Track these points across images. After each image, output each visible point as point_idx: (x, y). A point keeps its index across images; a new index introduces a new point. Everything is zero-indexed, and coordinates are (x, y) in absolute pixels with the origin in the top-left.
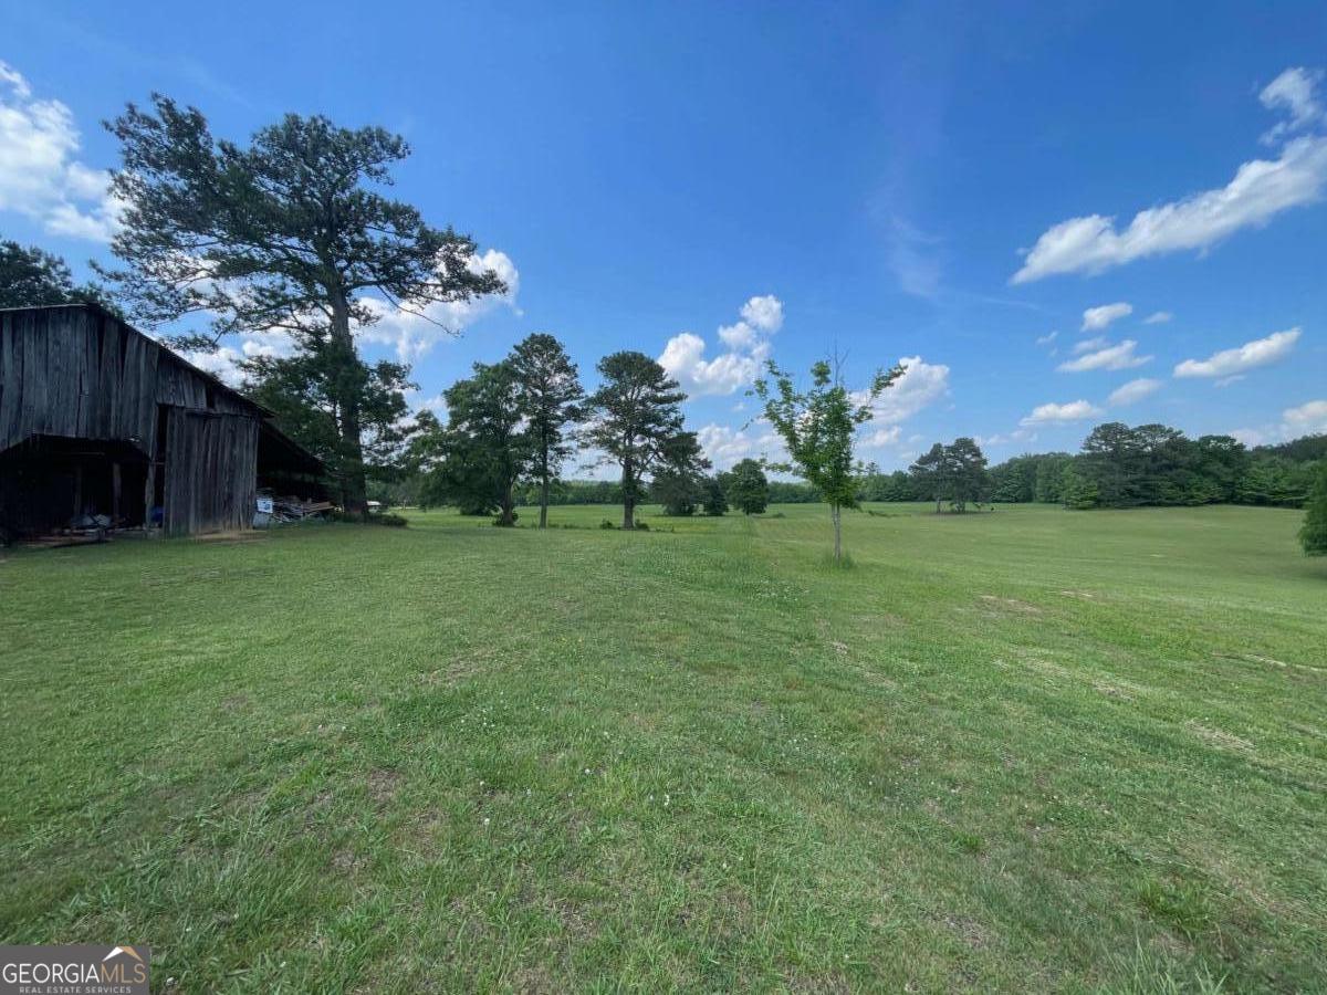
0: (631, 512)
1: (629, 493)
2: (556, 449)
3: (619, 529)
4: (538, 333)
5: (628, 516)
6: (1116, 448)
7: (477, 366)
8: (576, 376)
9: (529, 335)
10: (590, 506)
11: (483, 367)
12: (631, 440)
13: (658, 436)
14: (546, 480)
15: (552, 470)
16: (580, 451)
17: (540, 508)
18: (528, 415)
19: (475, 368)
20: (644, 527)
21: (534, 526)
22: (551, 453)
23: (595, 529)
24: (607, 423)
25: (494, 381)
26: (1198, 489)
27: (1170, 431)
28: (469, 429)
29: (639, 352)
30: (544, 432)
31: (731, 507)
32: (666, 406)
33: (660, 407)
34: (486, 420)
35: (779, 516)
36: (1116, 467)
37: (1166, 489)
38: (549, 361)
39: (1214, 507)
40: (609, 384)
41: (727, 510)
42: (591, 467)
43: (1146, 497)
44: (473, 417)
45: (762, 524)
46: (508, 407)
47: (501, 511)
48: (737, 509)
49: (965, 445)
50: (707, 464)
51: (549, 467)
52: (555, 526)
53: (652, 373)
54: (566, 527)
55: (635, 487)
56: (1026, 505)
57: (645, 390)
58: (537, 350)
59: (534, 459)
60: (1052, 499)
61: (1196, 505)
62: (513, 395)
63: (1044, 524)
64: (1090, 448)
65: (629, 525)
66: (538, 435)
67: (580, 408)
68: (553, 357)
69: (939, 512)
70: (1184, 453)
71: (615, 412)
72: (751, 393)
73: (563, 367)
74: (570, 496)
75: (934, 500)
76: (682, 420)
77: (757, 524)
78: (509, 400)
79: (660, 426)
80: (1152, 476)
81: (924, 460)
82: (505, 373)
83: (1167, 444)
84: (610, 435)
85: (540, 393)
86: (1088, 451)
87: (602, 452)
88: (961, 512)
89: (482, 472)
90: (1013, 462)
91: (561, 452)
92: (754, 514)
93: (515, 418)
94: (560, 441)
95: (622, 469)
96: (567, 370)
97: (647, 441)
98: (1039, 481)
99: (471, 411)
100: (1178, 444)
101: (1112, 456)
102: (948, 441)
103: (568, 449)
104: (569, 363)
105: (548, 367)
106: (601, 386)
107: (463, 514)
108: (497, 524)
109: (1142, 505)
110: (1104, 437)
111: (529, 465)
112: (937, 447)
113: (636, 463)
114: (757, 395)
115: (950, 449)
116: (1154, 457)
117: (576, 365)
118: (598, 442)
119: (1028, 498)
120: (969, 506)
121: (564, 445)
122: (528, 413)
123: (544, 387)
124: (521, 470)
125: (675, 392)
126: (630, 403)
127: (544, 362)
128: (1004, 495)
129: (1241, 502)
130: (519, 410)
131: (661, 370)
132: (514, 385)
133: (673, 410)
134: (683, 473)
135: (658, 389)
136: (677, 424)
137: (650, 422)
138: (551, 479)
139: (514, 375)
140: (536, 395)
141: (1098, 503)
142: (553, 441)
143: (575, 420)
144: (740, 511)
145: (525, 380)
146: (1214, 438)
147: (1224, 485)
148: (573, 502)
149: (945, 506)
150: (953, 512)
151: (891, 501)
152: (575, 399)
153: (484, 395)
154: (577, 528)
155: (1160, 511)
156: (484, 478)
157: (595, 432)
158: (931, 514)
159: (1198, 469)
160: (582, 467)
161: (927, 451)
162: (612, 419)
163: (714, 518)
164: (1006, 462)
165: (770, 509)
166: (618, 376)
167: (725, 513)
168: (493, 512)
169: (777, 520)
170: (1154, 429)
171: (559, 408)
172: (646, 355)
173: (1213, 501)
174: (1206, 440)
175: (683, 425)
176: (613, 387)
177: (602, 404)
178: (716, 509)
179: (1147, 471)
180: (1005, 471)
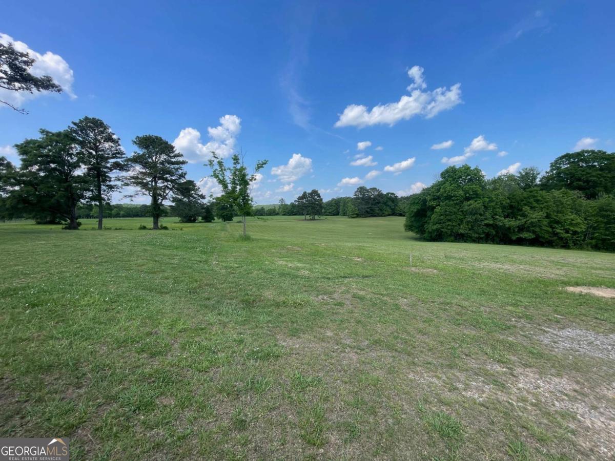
0: (157, 220)
1: (156, 211)
2: (108, 186)
3: (150, 229)
4: (91, 117)
5: (156, 223)
6: (364, 195)
7: (43, 132)
8: (119, 145)
9: (84, 117)
10: (135, 218)
11: (48, 132)
12: (156, 183)
13: (172, 181)
14: (100, 203)
15: (106, 198)
16: (124, 187)
17: (98, 220)
18: (85, 165)
19: (42, 133)
20: (166, 228)
21: (93, 229)
22: (103, 187)
23: (136, 229)
24: (141, 173)
25: (57, 142)
26: (385, 211)
27: (379, 190)
28: (39, 170)
29: (159, 136)
30: (98, 176)
31: (216, 218)
32: (177, 166)
33: (172, 166)
34: (53, 166)
35: (240, 222)
36: (363, 202)
37: (377, 211)
38: (99, 135)
39: (389, 217)
40: (141, 152)
41: (214, 220)
42: (131, 196)
43: (371, 214)
44: (41, 163)
45: (231, 226)
46: (69, 158)
47: (69, 221)
48: (219, 219)
49: (315, 193)
50: (203, 197)
51: (103, 196)
52: (109, 229)
53: (167, 148)
54: (116, 229)
55: (159, 208)
56: (337, 216)
57: (163, 157)
58: (90, 127)
59: (92, 191)
60: (344, 214)
61: (385, 216)
62: (74, 151)
63: (341, 223)
64: (356, 195)
65: (156, 227)
66: (94, 177)
67: (123, 163)
68: (102, 132)
69: (305, 220)
70: (382, 198)
71: (145, 167)
72: (206, 165)
73: (109, 139)
74: (122, 213)
75: (304, 215)
76: (185, 174)
77: (228, 226)
78: (70, 155)
79: (172, 176)
80: (373, 206)
81: (300, 198)
82: (67, 138)
83: (378, 195)
84: (142, 179)
85: (94, 153)
86: (355, 197)
87: (138, 188)
88: (314, 219)
89: (52, 197)
90: (333, 199)
91: (111, 187)
92: (228, 222)
93: (76, 166)
94: (110, 181)
95: (151, 198)
96: (113, 141)
97: (166, 184)
98: (341, 207)
99: (39, 159)
100: (381, 195)
101: (362, 199)
102: (309, 191)
103: (115, 186)
104: (114, 137)
105: (99, 137)
106: (135, 153)
107: (39, 223)
108: (66, 228)
109: (370, 216)
110: (360, 192)
111: (89, 194)
112: (305, 193)
113: (160, 195)
114: (209, 166)
115: (309, 194)
116: (374, 199)
117: (119, 139)
118: (134, 183)
119: (337, 214)
120: (316, 217)
121: (112, 183)
122: (85, 163)
123: (96, 149)
124: (82, 197)
125: (181, 159)
126: (155, 163)
127: (96, 135)
128: (330, 213)
129: (396, 215)
130: (78, 162)
131: (172, 147)
132: (73, 146)
133: (180, 168)
134: (189, 201)
135: (171, 157)
136: (182, 176)
137: (167, 174)
138: (104, 203)
139: (74, 140)
140: (91, 153)
141: (358, 216)
142: (104, 181)
143: (120, 170)
144: (221, 220)
145: (82, 144)
146: (390, 193)
147: (392, 209)
148: (124, 216)
149: (308, 217)
150: (311, 220)
151: (289, 215)
152: (119, 158)
153: (50, 150)
154: (124, 229)
155: (375, 219)
156: (53, 201)
157: (133, 178)
158: (303, 220)
159: (385, 203)
160: (126, 196)
161: (301, 195)
162: (144, 171)
163: (207, 223)
164: (330, 200)
165: (235, 219)
166: (147, 147)
167: (213, 221)
168: (63, 222)
169: (238, 224)
170: (374, 189)
171: (108, 163)
172: (163, 138)
173: (389, 215)
174: (388, 194)
175: (186, 176)
176: (143, 154)
177: (137, 162)
178: (208, 218)
179: (372, 204)
180: (330, 204)
